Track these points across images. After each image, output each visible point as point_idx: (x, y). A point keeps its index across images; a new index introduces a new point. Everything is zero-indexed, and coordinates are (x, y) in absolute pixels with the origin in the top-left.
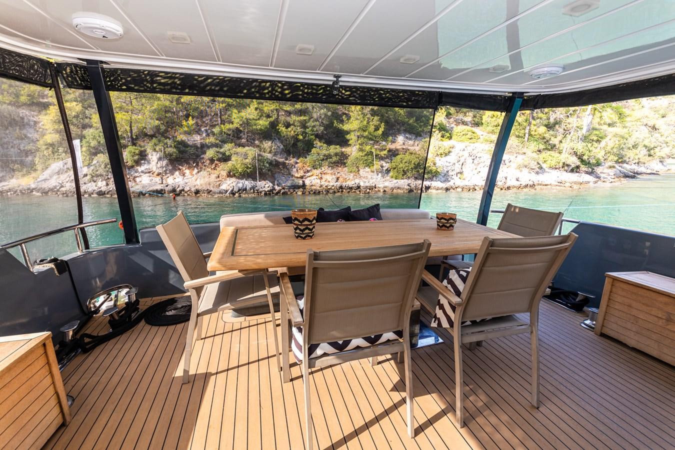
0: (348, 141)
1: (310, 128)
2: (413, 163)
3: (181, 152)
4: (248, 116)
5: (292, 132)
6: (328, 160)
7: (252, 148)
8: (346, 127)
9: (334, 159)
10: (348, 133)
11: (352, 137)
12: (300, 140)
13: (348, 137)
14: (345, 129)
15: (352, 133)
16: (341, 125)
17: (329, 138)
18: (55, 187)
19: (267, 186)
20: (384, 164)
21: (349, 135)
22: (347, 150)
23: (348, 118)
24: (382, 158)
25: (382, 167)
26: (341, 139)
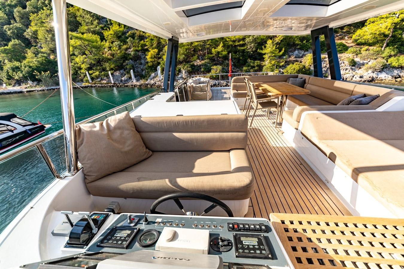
0: (264, 58)
1: (246, 53)
2: (296, 70)
3: (192, 69)
4: (218, 50)
5: (238, 56)
6: (253, 69)
7: (220, 66)
8: (263, 52)
9: (256, 68)
10: (265, 54)
11: (266, 56)
12: (241, 59)
13: (264, 56)
14: (263, 53)
15: (266, 55)
16: (261, 51)
17: (255, 57)
18: (154, 84)
19: (224, 83)
20: (281, 70)
21: (265, 56)
22: (264, 63)
23: (265, 47)
24: (280, 67)
25: (280, 71)
26: (261, 57)
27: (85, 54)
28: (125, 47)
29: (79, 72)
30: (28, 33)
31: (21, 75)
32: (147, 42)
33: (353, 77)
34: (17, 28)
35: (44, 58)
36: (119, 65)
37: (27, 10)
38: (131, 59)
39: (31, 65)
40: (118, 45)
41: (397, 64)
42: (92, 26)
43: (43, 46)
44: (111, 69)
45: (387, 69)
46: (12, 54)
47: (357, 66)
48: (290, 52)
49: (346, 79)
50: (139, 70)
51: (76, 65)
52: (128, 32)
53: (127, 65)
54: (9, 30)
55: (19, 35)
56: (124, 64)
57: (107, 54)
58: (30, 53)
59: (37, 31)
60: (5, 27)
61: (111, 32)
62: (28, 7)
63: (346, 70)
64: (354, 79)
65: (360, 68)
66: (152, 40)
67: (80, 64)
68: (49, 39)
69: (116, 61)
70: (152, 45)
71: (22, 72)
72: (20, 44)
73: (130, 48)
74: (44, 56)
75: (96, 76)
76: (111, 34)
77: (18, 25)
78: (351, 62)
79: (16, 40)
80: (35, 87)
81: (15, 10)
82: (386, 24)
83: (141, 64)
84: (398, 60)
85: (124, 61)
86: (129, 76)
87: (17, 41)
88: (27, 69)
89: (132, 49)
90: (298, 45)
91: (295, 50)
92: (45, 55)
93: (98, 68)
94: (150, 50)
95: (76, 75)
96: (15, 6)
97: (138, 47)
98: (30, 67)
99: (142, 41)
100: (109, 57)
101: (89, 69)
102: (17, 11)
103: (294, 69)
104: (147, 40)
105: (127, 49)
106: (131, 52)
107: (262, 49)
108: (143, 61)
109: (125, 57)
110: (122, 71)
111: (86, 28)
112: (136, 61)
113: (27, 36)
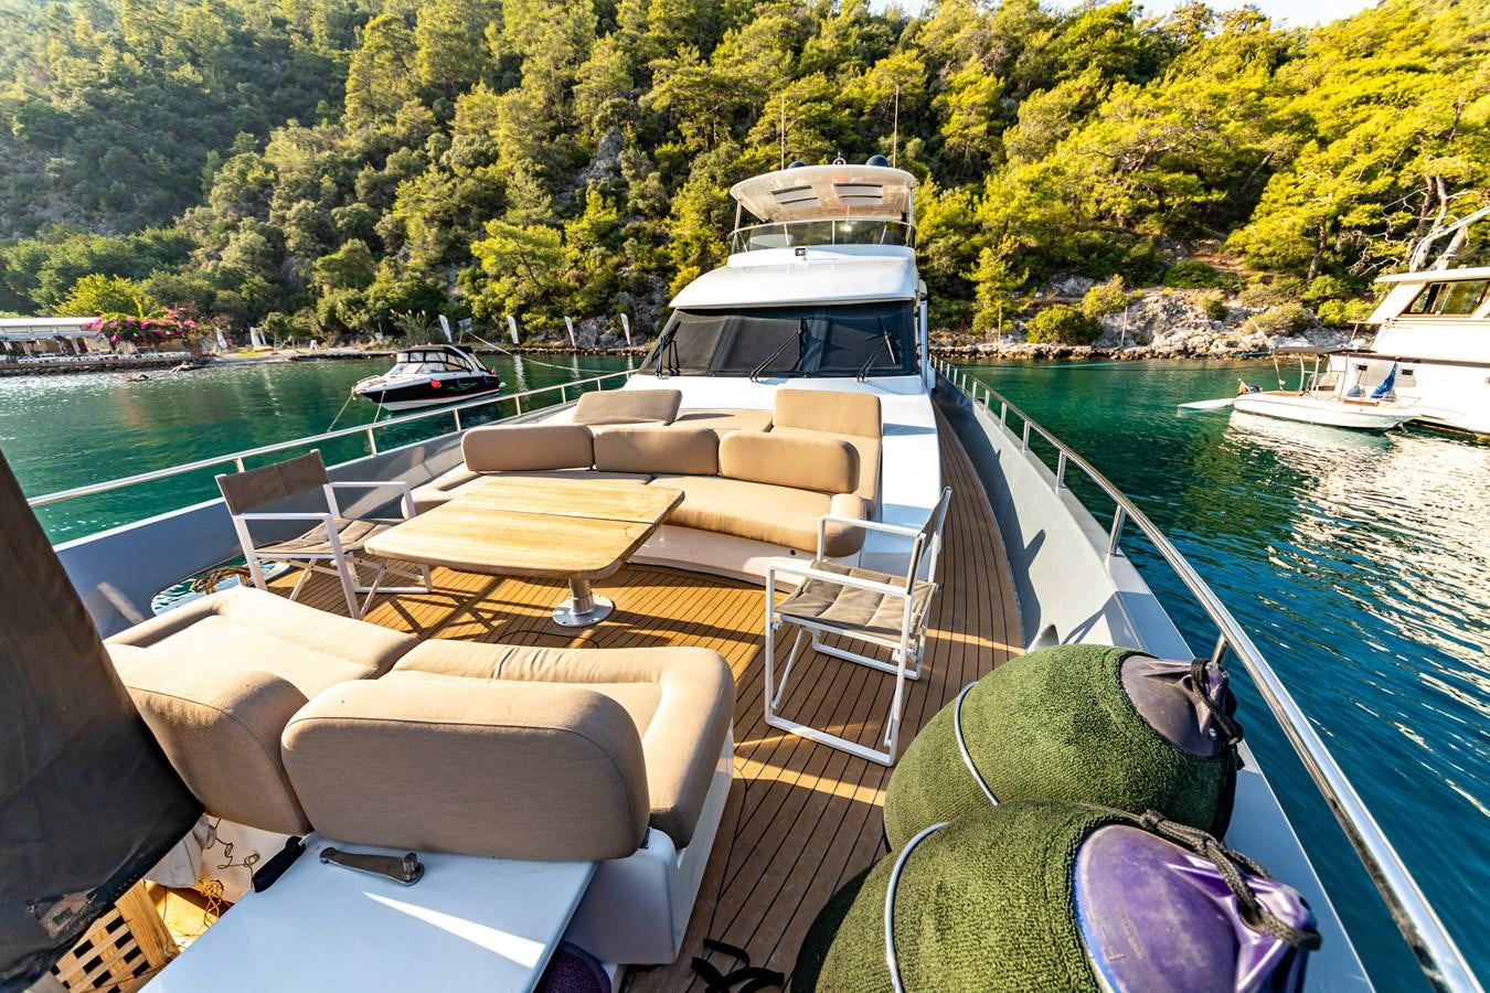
0: (976, 294)
2: (1055, 322)
6: (948, 319)
8: (973, 277)
11: (981, 289)
14: (973, 280)
15: (981, 285)
16: (968, 275)
17: (954, 290)
20: (1020, 323)
21: (977, 287)
22: (974, 306)
23: (978, 265)
24: (1019, 316)
25: (1017, 326)
26: (969, 291)
27: (514, 274)
28: (615, 260)
29: (494, 317)
30: (385, 225)
31: (365, 318)
32: (673, 249)
33: (1211, 344)
34: (359, 212)
35: (415, 282)
36: (597, 301)
37: (387, 171)
38: (629, 290)
39: (388, 295)
40: (601, 254)
41: (1338, 317)
42: (535, 210)
43: (412, 253)
44: (576, 313)
45: (1315, 331)
46: (344, 270)
47: (1229, 319)
48: (1055, 282)
49: (1195, 348)
50: (646, 317)
51: (490, 300)
52: (624, 225)
53: (617, 303)
54: (342, 218)
55: (362, 228)
56: (611, 300)
57: (568, 276)
58: (383, 272)
59: (403, 220)
60: (334, 211)
61: (585, 223)
62: (389, 165)
63: (1196, 328)
64: (1213, 349)
65: (1239, 325)
66: (686, 244)
67: (501, 296)
68: (429, 239)
69: (591, 293)
70: (685, 259)
71: (368, 312)
72: (362, 249)
73: (627, 264)
74: (415, 278)
75: (536, 328)
76: (584, 230)
77: (363, 207)
78: (1211, 309)
79: (356, 241)
80: (389, 346)
81: (361, 174)
82: (1294, 219)
83: (652, 303)
84: (1342, 309)
85: (610, 295)
86: (618, 330)
87: (357, 243)
88: (379, 304)
89: (633, 267)
90: (1074, 264)
91: (1068, 278)
92: (418, 274)
93: (544, 308)
94: (681, 267)
95: (485, 323)
96: (360, 165)
97: (650, 261)
98: (387, 300)
99: (661, 248)
100: (571, 283)
101: (520, 310)
102: (363, 177)
103: (1051, 320)
104: (674, 245)
105: (618, 266)
106: (631, 271)
107: (970, 271)
108: (657, 297)
109: (613, 285)
110: (600, 319)
111: (523, 213)
112: (639, 294)
113: (380, 232)
